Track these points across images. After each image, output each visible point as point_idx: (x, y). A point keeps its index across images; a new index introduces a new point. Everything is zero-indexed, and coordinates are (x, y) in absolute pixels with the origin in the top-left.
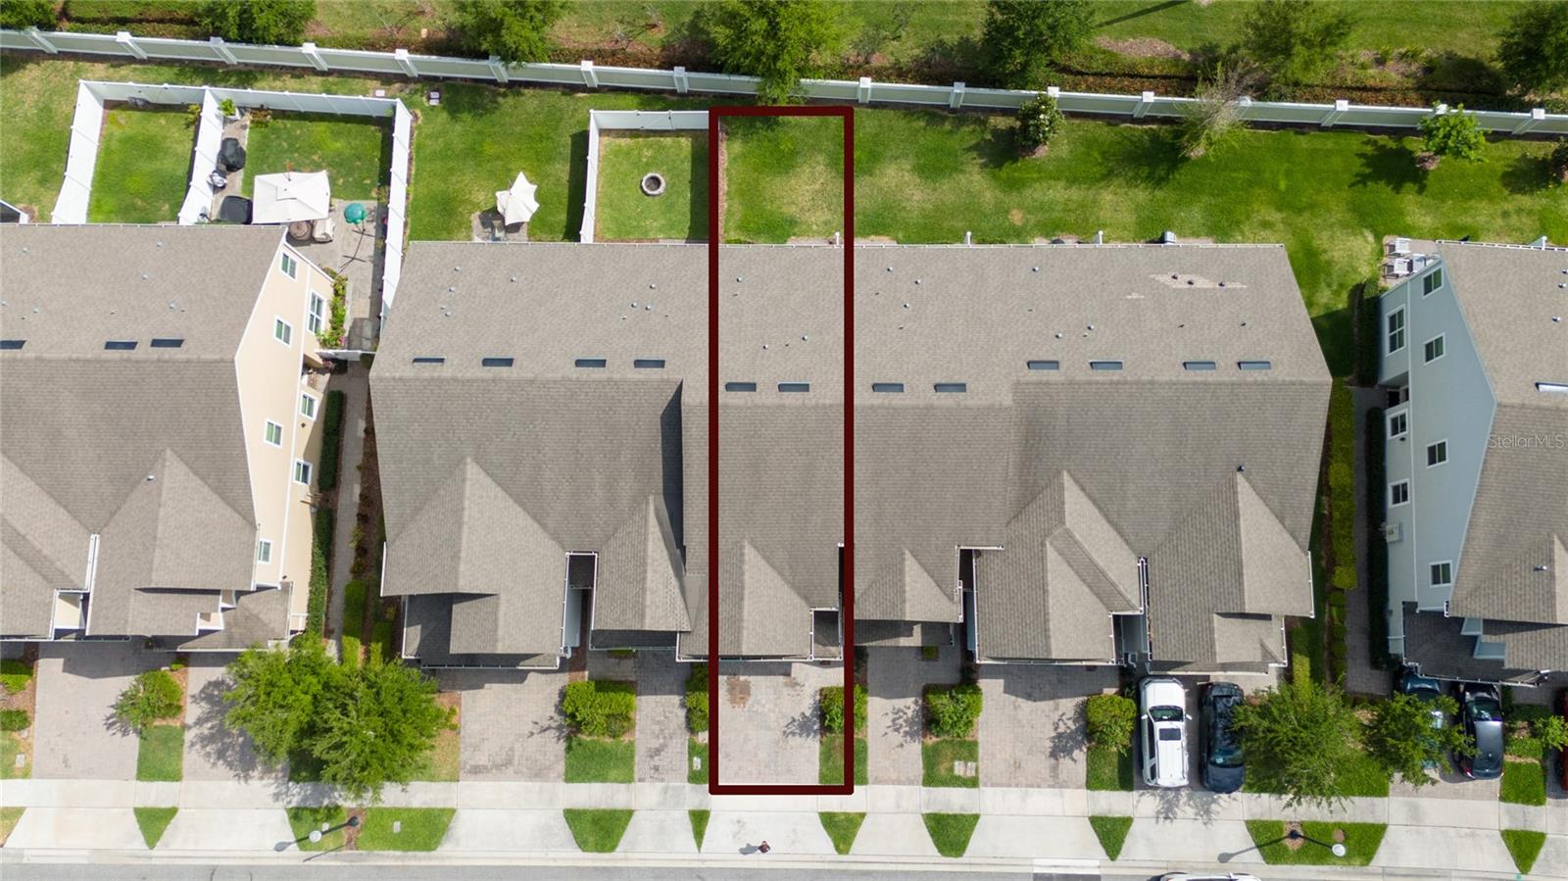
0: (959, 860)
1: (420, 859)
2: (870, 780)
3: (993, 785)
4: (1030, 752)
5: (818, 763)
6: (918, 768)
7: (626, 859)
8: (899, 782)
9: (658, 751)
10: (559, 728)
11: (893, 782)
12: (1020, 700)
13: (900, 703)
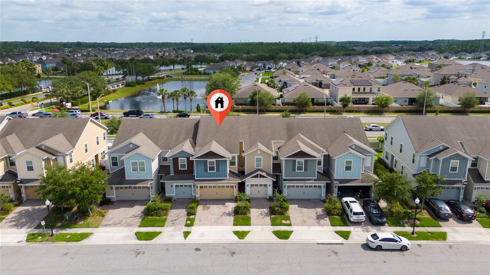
0: (287, 240)
1: (73, 244)
2: (252, 225)
3: (296, 226)
4: (309, 218)
5: (233, 222)
6: (270, 222)
7: (156, 242)
8: (262, 225)
9: (175, 220)
10: (141, 216)
11: (260, 225)
12: (302, 209)
13: (262, 210)
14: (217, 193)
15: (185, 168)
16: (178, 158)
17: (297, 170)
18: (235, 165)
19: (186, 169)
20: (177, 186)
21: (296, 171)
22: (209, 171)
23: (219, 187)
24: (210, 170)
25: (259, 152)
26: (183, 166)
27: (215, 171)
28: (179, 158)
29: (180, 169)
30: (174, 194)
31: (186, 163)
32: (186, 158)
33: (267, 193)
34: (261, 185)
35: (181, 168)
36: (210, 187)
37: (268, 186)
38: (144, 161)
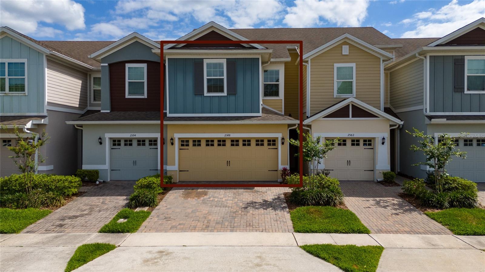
5: (290, 225)
14: (228, 163)
15: (143, 94)
16: (123, 63)
17: (468, 89)
18: (277, 94)
19: (145, 96)
20: (116, 142)
21: (466, 92)
22: (206, 94)
23: (235, 142)
24: (209, 91)
25: (346, 50)
26: (136, 87)
27: (225, 94)
28: (128, 66)
29: (127, 96)
30: (106, 167)
31: (145, 80)
32: (145, 66)
33: (374, 164)
34: (355, 142)
35: (130, 93)
36: (210, 142)
37: (378, 142)
38: (25, 61)
